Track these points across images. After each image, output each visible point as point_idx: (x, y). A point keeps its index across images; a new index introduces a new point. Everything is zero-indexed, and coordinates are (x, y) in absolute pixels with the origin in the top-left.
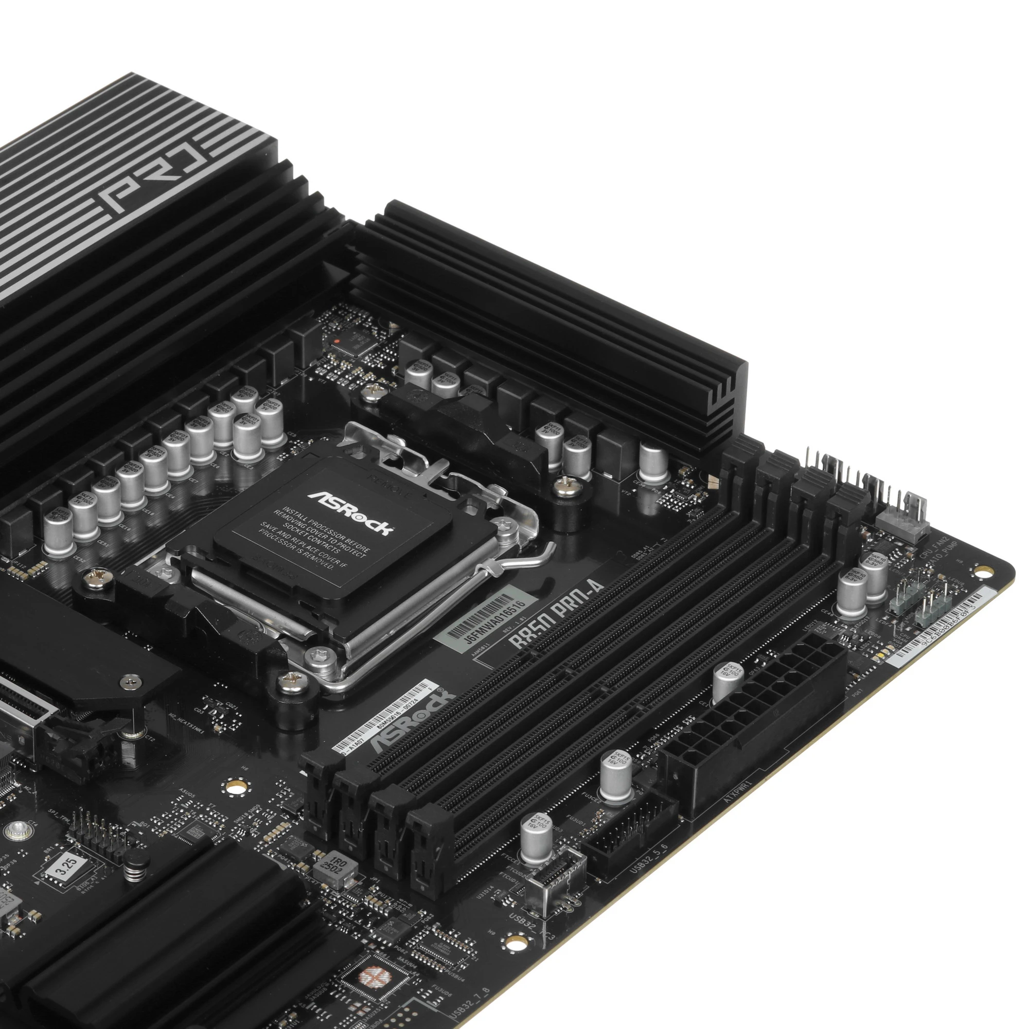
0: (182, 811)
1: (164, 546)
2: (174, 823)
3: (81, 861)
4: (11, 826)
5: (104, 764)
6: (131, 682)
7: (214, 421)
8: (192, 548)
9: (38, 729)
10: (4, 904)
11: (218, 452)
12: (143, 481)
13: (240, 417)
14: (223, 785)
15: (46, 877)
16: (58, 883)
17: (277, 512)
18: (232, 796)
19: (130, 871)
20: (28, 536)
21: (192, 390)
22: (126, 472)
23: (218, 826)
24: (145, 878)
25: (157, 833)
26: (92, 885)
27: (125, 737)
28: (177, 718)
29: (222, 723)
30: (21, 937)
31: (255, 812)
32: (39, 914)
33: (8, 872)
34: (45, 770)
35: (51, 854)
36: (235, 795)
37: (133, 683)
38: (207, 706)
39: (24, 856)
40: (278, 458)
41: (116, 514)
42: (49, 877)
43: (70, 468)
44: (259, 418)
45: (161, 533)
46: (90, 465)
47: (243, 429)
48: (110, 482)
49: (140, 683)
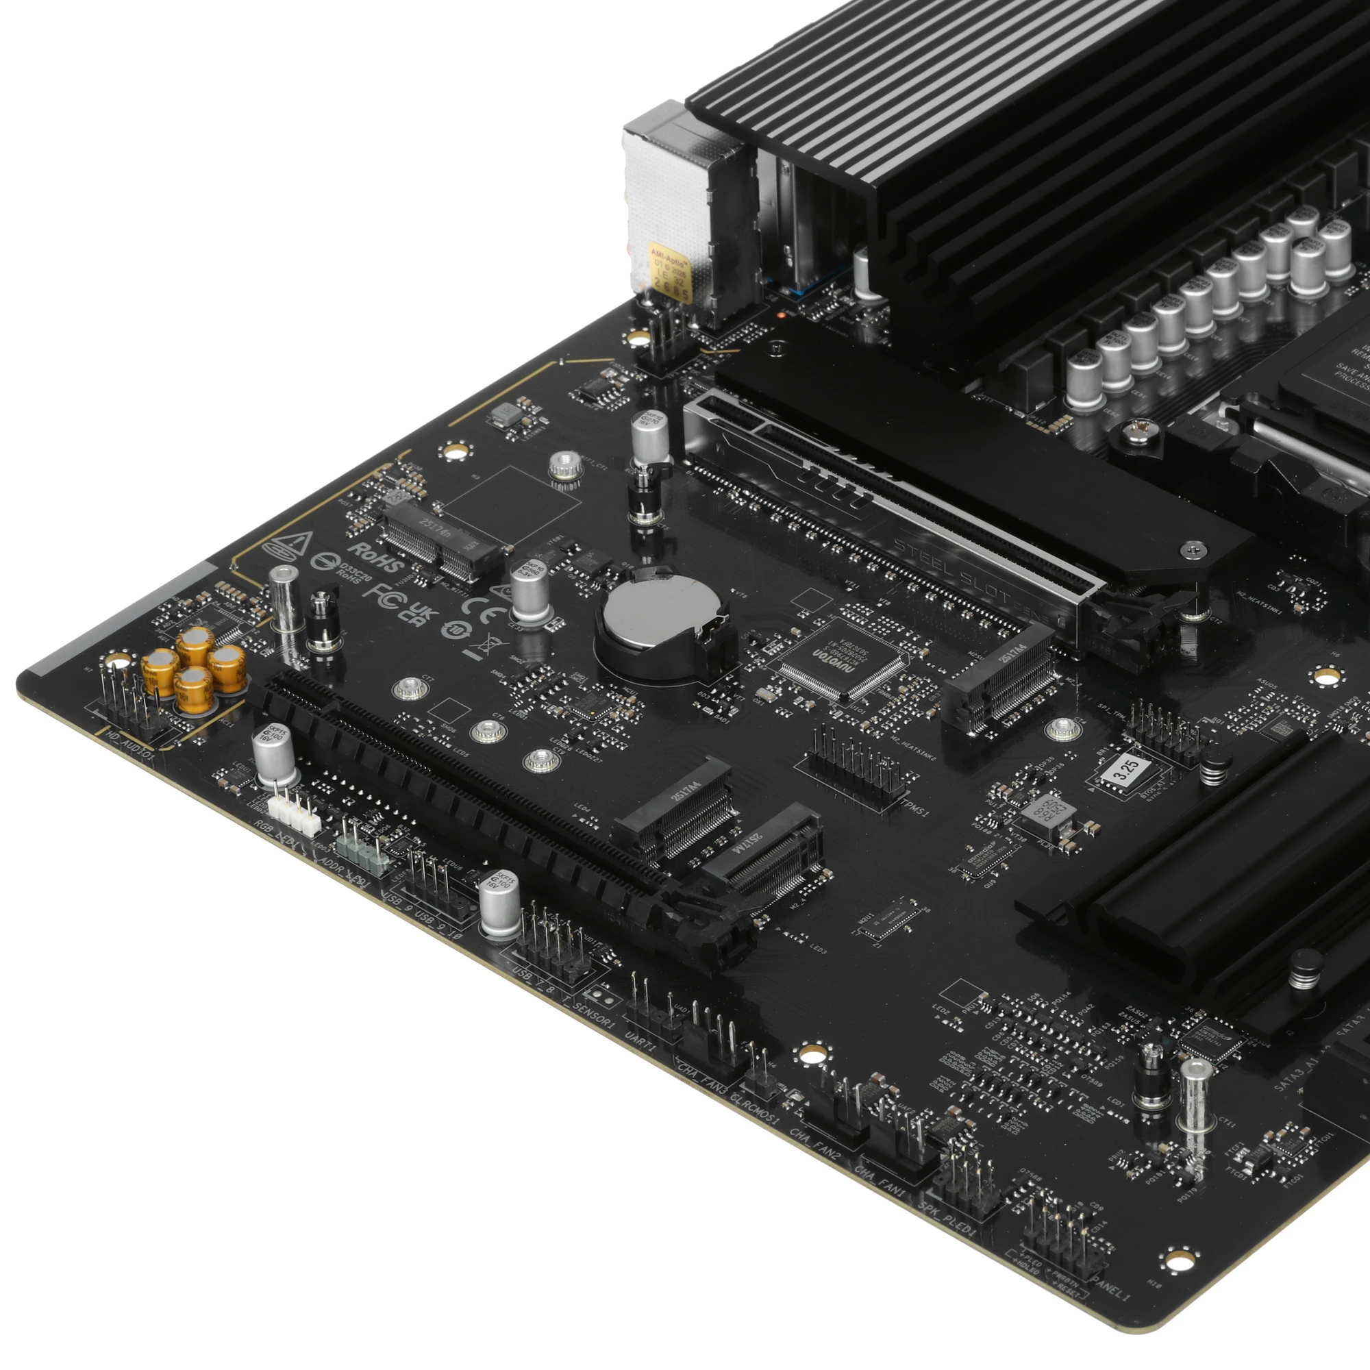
0: (1262, 705)
1: (1218, 394)
2: (1253, 719)
3: (1144, 764)
4: (1054, 723)
5: (1165, 648)
6: (1194, 550)
7: (1267, 247)
8: (1253, 395)
9: (1084, 606)
10: (1054, 814)
11: (1272, 286)
12: (1184, 319)
13: (1298, 242)
14: (1310, 674)
15: (1102, 782)
16: (1118, 790)
17: (1355, 351)
18: (1322, 687)
19: (1209, 771)
20: (1046, 386)
21: (1238, 210)
22: (1164, 307)
23: (1308, 722)
24: (1226, 781)
25: (1234, 730)
26: (1160, 791)
27: (1185, 620)
28: (1247, 597)
29: (1303, 602)
30: (1077, 852)
31: (1352, 705)
32: (1098, 826)
33: (1055, 778)
34: (1091, 658)
35: (1107, 755)
36: (1326, 686)
37: (1196, 551)
38: (1283, 583)
39: (1072, 758)
40: (1346, 293)
41: (1152, 359)
42: (1106, 782)
43: (1095, 303)
44: (1323, 243)
45: (1203, 385)
46: (1118, 300)
47: (1303, 255)
48: (1146, 319)
49: (1205, 551)
